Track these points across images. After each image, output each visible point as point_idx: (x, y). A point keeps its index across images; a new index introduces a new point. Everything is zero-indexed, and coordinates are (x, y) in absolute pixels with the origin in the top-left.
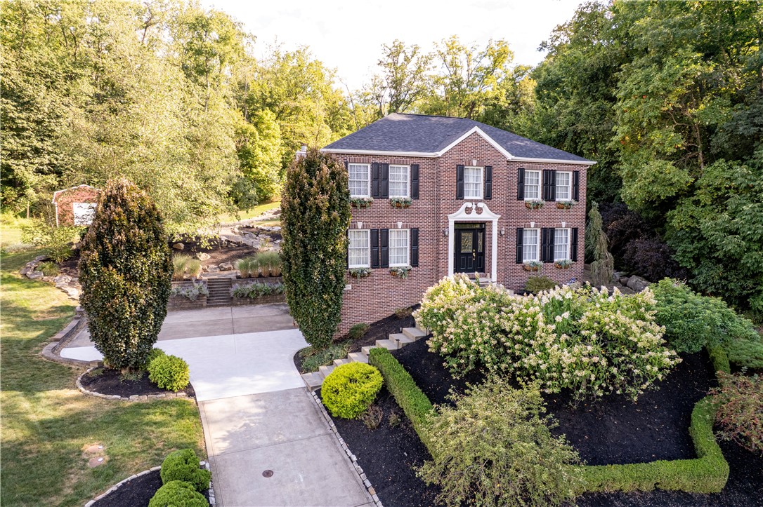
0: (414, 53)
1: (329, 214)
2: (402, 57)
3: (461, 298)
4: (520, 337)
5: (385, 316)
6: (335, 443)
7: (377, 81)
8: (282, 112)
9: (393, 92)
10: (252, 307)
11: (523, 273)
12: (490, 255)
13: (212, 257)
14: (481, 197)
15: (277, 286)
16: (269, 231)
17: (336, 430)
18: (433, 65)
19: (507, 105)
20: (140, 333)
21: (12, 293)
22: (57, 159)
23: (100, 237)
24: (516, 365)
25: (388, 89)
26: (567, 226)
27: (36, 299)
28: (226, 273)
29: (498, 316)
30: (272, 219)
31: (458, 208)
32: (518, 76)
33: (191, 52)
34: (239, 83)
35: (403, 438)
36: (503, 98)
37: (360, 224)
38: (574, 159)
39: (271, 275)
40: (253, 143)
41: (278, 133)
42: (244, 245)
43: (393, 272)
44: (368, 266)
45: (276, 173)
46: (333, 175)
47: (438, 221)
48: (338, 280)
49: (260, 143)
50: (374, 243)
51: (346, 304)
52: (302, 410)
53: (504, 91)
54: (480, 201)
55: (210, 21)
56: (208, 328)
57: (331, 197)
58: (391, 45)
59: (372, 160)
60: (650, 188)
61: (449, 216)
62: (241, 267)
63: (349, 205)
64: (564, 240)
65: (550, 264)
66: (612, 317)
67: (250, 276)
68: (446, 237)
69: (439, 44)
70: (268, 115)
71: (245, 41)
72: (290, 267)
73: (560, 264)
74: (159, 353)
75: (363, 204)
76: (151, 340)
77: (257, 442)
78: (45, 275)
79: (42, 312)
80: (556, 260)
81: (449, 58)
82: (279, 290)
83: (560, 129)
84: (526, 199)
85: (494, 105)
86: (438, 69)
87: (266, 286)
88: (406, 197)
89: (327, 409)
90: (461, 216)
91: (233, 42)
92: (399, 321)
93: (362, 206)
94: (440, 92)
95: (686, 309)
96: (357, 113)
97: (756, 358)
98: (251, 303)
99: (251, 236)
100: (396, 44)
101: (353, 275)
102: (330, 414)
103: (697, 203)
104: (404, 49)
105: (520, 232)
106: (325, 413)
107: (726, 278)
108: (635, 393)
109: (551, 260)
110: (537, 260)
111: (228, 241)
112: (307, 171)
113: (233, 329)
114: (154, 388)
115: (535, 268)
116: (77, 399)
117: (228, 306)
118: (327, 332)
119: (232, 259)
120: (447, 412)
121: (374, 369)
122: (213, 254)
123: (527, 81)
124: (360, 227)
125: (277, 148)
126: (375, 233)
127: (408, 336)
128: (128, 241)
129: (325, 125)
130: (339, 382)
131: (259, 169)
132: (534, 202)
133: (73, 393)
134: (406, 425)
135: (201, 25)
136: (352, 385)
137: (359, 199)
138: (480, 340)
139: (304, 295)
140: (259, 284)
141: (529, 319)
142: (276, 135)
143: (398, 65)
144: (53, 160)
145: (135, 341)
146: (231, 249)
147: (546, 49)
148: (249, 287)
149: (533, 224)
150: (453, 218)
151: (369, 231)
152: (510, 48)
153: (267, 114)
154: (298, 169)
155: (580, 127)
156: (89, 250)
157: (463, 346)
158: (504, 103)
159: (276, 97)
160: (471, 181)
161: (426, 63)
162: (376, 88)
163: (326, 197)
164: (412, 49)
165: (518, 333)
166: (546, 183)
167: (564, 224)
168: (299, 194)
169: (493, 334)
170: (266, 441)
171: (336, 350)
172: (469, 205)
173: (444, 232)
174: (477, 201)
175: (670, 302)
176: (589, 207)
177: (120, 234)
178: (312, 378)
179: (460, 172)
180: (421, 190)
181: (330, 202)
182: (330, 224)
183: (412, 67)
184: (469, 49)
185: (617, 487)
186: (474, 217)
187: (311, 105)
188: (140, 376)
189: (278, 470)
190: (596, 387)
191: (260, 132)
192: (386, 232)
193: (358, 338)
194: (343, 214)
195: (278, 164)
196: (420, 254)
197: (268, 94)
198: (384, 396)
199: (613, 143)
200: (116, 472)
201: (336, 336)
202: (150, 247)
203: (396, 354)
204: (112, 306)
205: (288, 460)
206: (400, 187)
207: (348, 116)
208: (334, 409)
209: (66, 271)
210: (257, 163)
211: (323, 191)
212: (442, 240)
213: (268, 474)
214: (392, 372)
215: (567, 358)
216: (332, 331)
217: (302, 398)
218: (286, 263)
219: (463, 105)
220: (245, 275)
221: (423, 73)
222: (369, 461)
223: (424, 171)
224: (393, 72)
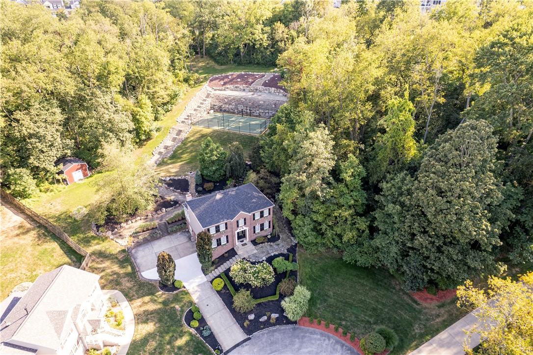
5: (221, 255)
6: (217, 296)
12: (247, 234)
17: (216, 292)
31: (237, 229)
37: (214, 239)
38: (269, 207)
39: (179, 220)
42: (160, 196)
43: (222, 246)
44: (216, 246)
47: (233, 233)
48: (210, 251)
50: (217, 241)
52: (209, 286)
54: (243, 226)
61: (235, 231)
63: (210, 236)
64: (267, 224)
67: (172, 222)
68: (235, 236)
75: (214, 235)
78: (103, 233)
79: (118, 254)
80: (264, 229)
84: (255, 219)
88: (224, 230)
98: (175, 232)
101: (213, 249)
105: (254, 227)
110: (259, 231)
113: (179, 253)
114: (177, 289)
132: (258, 220)
136: (219, 285)
149: (258, 224)
160: (241, 223)
166: (261, 214)
167: (266, 221)
170: (205, 298)
172: (240, 228)
178: (208, 277)
179: (237, 222)
180: (228, 228)
186: (242, 230)
189: (209, 304)
192: (220, 239)
193: (216, 264)
196: (229, 240)
200: (183, 311)
209: (107, 228)
222: (224, 300)
223: (228, 224)
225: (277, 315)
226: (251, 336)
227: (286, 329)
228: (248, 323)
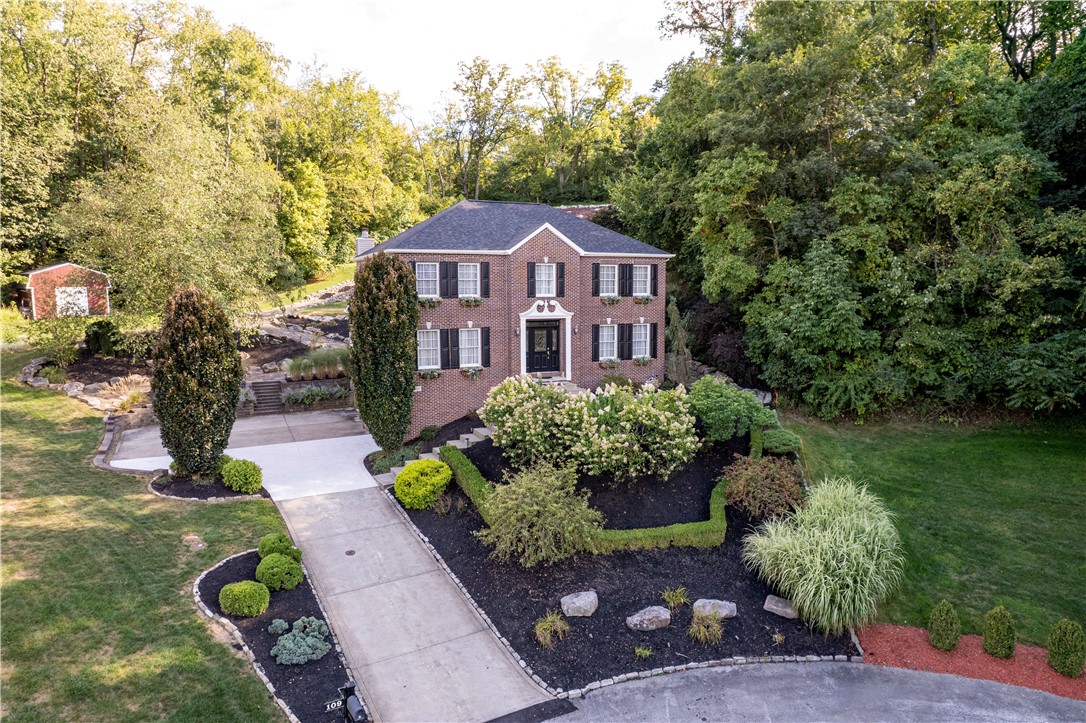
0: (502, 74)
1: (398, 318)
2: (485, 80)
3: (520, 396)
4: (569, 429)
5: (457, 418)
6: (409, 530)
7: (452, 111)
8: (326, 160)
9: (475, 127)
10: (307, 414)
11: (600, 371)
12: (565, 354)
13: (252, 356)
14: (554, 295)
15: (336, 389)
16: (318, 322)
17: (409, 519)
18: (528, 91)
19: (622, 150)
20: (213, 438)
21: (19, 403)
22: (28, 229)
23: (174, 346)
24: (567, 453)
25: (468, 124)
26: (645, 322)
27: (52, 410)
28: (271, 375)
29: (551, 411)
30: (319, 306)
31: (529, 306)
32: (639, 109)
33: (204, 86)
34: (267, 120)
35: (469, 521)
36: (617, 141)
37: (429, 325)
38: (651, 253)
39: (327, 377)
40: (291, 206)
41: (323, 191)
42: (291, 340)
43: (464, 373)
44: (439, 366)
45: (321, 244)
46: (401, 278)
47: (509, 320)
48: (408, 381)
49: (300, 205)
50: (444, 344)
51: (416, 406)
52: (377, 505)
53: (618, 132)
54: (552, 298)
55: (230, 46)
56: (264, 437)
57: (399, 300)
58: (471, 64)
59: (440, 259)
60: (724, 284)
61: (521, 314)
62: (292, 368)
63: (418, 307)
64: (643, 336)
65: (628, 362)
66: (645, 409)
67: (303, 379)
68: (518, 336)
69: (534, 67)
70: (310, 169)
71: (274, 66)
72: (360, 370)
73: (638, 361)
74: (227, 460)
75: (432, 304)
76: (223, 444)
77: (337, 530)
78: (50, 382)
79: (65, 425)
80: (634, 357)
81: (548, 85)
82: (338, 395)
83: (657, 206)
84: (601, 295)
85: (606, 150)
86: (534, 99)
87: (324, 389)
88: (476, 296)
89: (400, 502)
90: (533, 313)
91: (261, 73)
92: (470, 422)
93: (430, 306)
94: (537, 128)
95: (718, 402)
96: (425, 157)
97: (784, 445)
98: (306, 410)
99: (296, 329)
100: (478, 62)
101: (423, 377)
102: (403, 507)
103: (764, 299)
104: (489, 69)
105: (596, 329)
106: (399, 507)
107: (786, 373)
108: (665, 474)
109: (630, 357)
110: (614, 357)
111: (270, 336)
112: (375, 275)
113: (293, 436)
114: (229, 490)
115: (612, 365)
116: (155, 501)
117: (279, 413)
118: (398, 434)
119: (278, 359)
120: (500, 488)
121: (444, 464)
122: (253, 353)
123: (648, 117)
124: (429, 327)
125: (321, 210)
126: (444, 334)
127: (477, 436)
128: (202, 347)
129: (384, 176)
130: (411, 476)
131: (300, 239)
132: (609, 298)
133: (148, 497)
134: (473, 511)
135: (217, 50)
136: (423, 478)
137: (427, 300)
138: (533, 432)
139: (374, 398)
140: (314, 388)
141: (576, 413)
142: (320, 193)
143: (482, 90)
144: (24, 230)
145: (208, 446)
146: (274, 347)
147: (661, 89)
148: (303, 391)
149: (609, 320)
150: (524, 317)
151: (439, 331)
152: (627, 75)
153: (307, 167)
154: (366, 274)
155: (677, 205)
156: (163, 357)
157: (519, 438)
158: (618, 147)
159: (318, 141)
160: (543, 278)
161: (517, 89)
162: (452, 121)
163: (395, 301)
164: (500, 70)
165: (568, 426)
166: (623, 278)
167: (642, 319)
168: (367, 297)
169: (546, 427)
170: (345, 529)
171: (408, 451)
172: (541, 303)
173: (516, 331)
174: (549, 299)
175: (708, 397)
176: (668, 302)
177: (194, 341)
178: (385, 479)
179: (531, 269)
180: (491, 288)
181: (398, 305)
182: (398, 328)
183: (500, 93)
184: (574, 74)
185: (640, 544)
186: (546, 314)
187: (366, 152)
188: (212, 481)
189: (359, 549)
190: (632, 470)
191: (300, 191)
192: (456, 332)
193: (429, 440)
194: (412, 316)
195: (324, 232)
196: (492, 354)
197: (306, 137)
198: (453, 487)
199: (694, 234)
200: (217, 554)
201: (407, 438)
202: (221, 353)
203: (465, 452)
204: (187, 412)
205: (368, 543)
206: (469, 285)
207: (414, 162)
208: (407, 500)
209: (74, 377)
210: (296, 231)
211: (391, 295)
212: (514, 340)
213: (350, 553)
214: (460, 466)
215: (605, 444)
216: (403, 433)
217: (375, 495)
218: (355, 366)
219: (567, 148)
220: (297, 377)
221: (515, 103)
222: (440, 540)
223: (494, 269)
224: (474, 101)
225: (727, 608)
226: (574, 693)
227: (793, 676)
228: (560, 625)
